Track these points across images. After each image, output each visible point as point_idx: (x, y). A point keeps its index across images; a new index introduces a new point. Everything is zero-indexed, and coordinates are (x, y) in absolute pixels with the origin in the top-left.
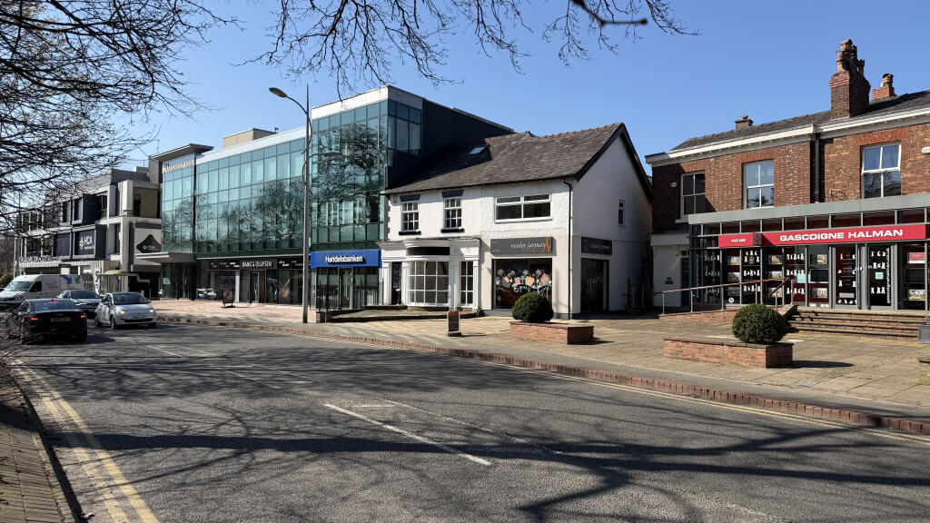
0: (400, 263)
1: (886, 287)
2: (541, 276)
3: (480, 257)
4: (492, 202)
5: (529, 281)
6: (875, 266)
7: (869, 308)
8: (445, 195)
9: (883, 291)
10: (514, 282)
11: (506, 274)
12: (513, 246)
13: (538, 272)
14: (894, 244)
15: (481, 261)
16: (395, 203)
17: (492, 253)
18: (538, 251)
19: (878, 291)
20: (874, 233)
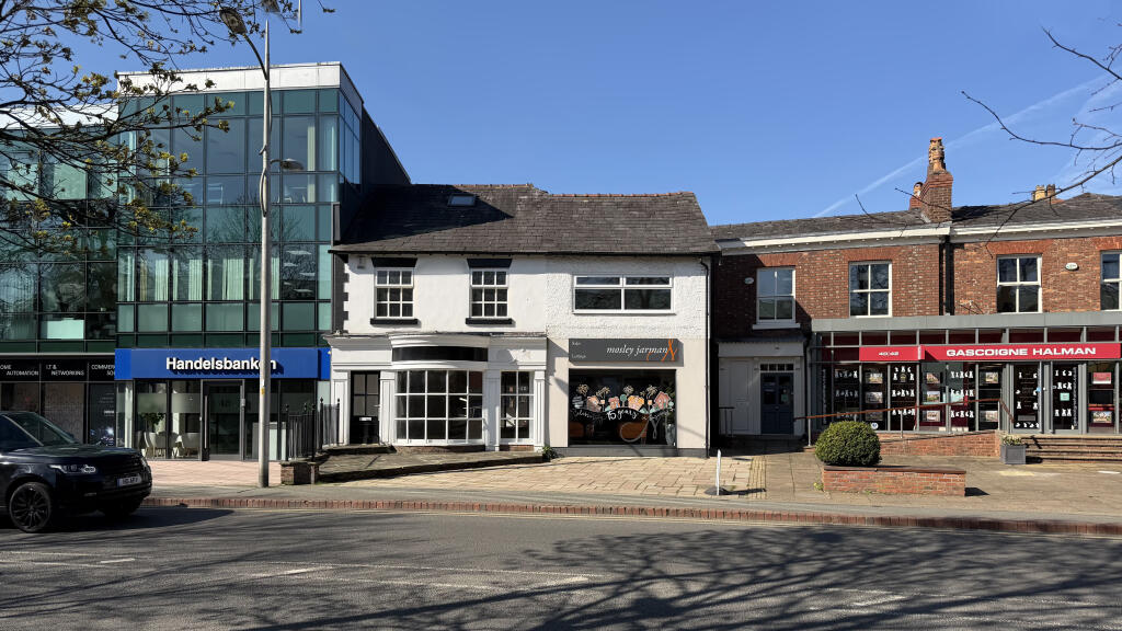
0: (378, 373)
1: (1072, 409)
2: (655, 395)
3: (547, 365)
4: (569, 282)
5: (636, 403)
6: (1060, 387)
7: (1054, 433)
8: (472, 264)
9: (1069, 413)
10: (608, 404)
11: (592, 392)
12: (609, 350)
13: (651, 389)
14: (1082, 363)
15: (549, 371)
16: (361, 269)
17: (570, 360)
18: (656, 358)
19: (1064, 413)
20: (1063, 350)
